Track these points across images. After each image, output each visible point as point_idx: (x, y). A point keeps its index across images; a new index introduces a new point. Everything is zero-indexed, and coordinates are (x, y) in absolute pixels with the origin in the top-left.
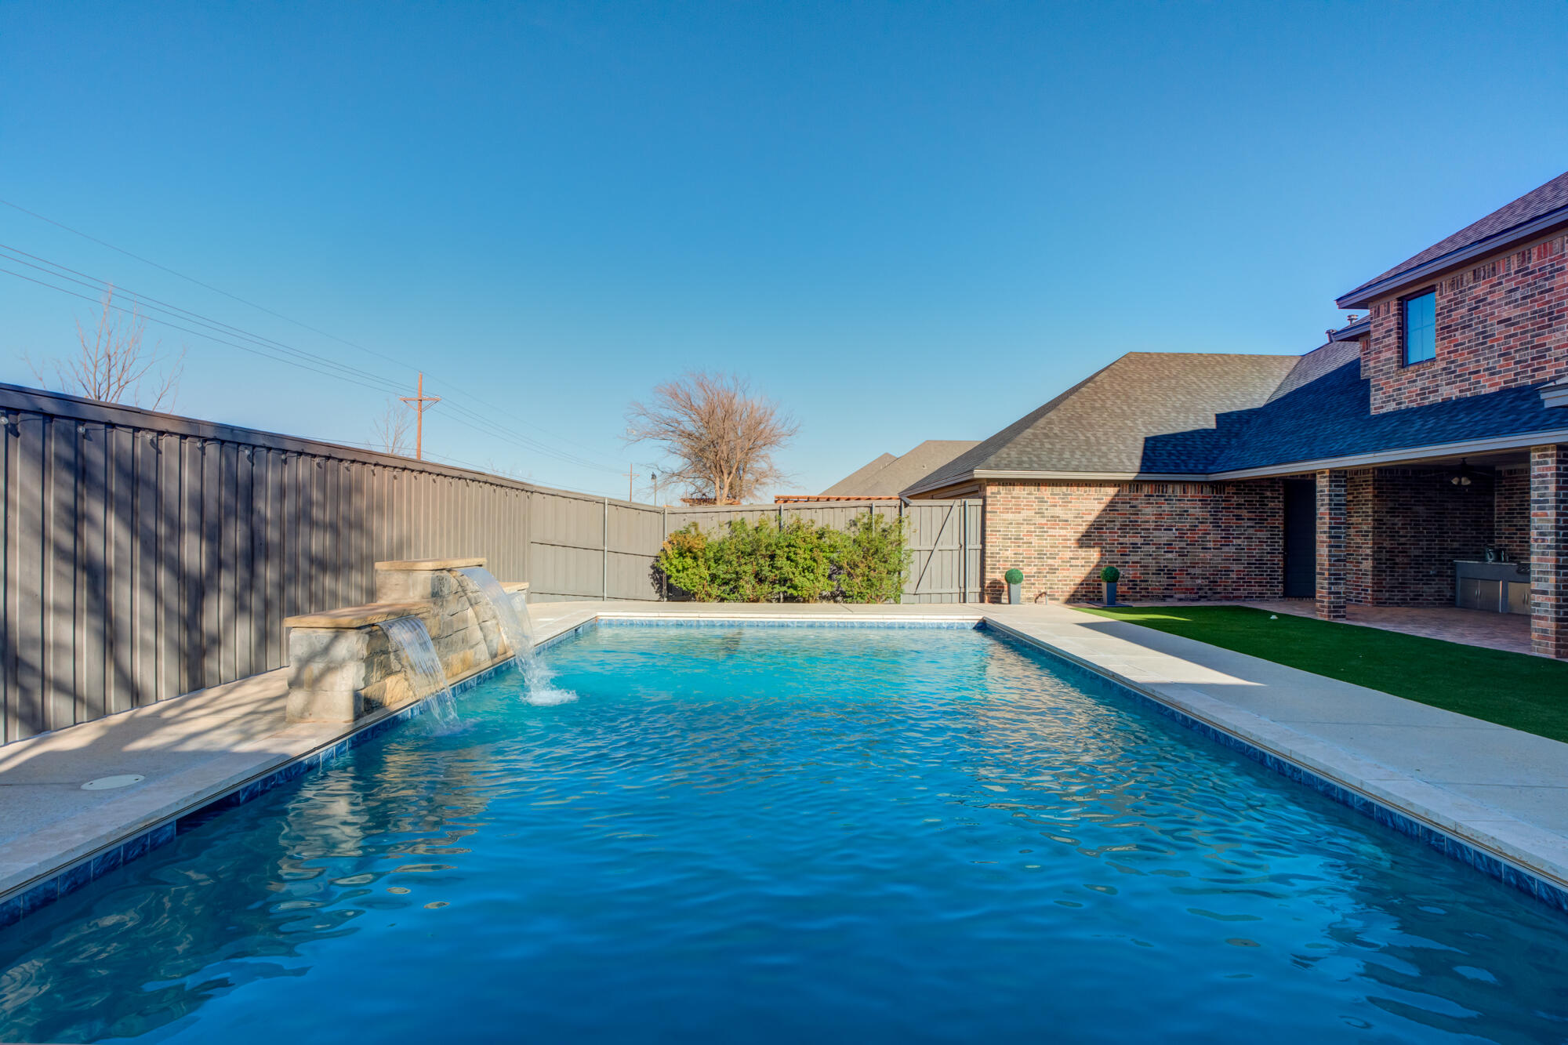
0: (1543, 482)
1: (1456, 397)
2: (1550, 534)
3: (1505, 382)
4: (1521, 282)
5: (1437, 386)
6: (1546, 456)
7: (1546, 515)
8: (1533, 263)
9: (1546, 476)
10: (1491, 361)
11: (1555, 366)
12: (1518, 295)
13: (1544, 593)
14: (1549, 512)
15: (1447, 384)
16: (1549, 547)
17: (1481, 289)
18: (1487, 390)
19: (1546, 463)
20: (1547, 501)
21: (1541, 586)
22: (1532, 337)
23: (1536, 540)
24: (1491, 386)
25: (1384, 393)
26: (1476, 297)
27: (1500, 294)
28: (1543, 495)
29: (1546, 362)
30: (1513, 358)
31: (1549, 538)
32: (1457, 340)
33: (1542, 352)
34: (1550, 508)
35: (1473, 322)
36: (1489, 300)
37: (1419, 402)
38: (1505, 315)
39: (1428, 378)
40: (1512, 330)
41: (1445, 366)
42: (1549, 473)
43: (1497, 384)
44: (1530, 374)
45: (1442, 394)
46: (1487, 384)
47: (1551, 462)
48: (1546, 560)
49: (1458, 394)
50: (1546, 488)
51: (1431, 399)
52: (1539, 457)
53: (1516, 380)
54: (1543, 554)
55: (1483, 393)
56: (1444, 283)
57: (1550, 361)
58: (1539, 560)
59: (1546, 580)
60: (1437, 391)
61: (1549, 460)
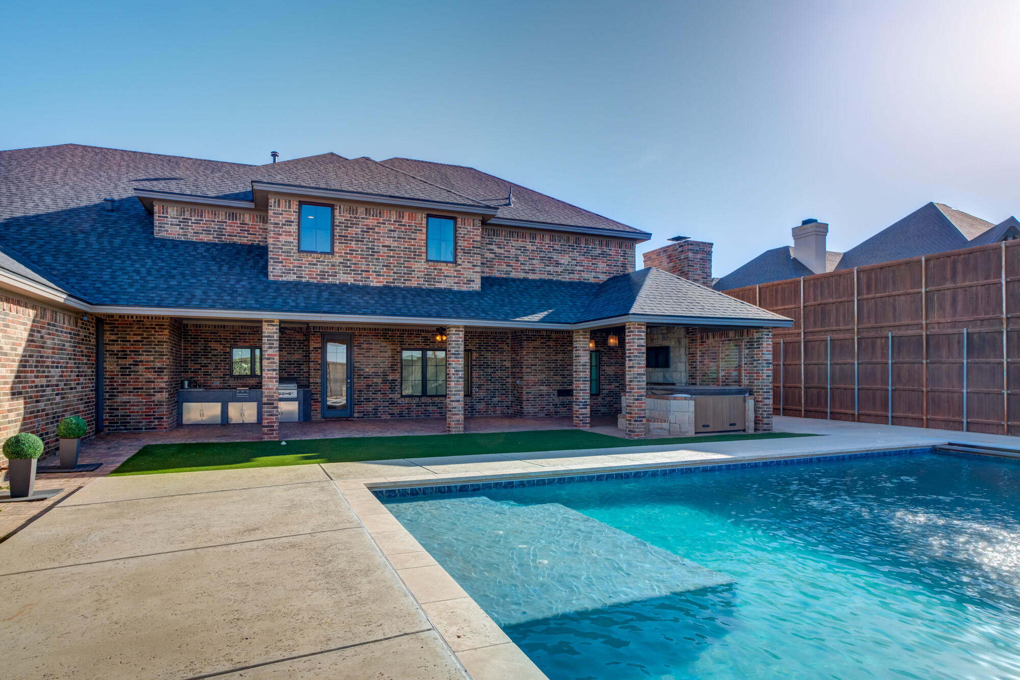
0: (457, 344)
1: (351, 283)
2: (461, 371)
3: (387, 282)
4: (397, 228)
5: (336, 272)
6: (459, 331)
7: (459, 361)
8: (405, 220)
9: (459, 341)
10: (378, 267)
11: (417, 281)
12: (396, 234)
13: (458, 401)
14: (460, 360)
15: (344, 273)
16: (461, 378)
17: (371, 221)
18: (374, 284)
19: (459, 334)
20: (459, 354)
21: (457, 398)
22: (404, 261)
23: (454, 374)
24: (377, 282)
25: (283, 266)
26: (367, 225)
27: (383, 229)
28: (457, 351)
29: (412, 277)
30: (393, 270)
31: (460, 373)
32: (353, 247)
33: (410, 271)
34: (461, 358)
35: (365, 240)
36: (377, 230)
37: (319, 280)
38: (387, 243)
39: (328, 265)
40: (392, 253)
41: (342, 261)
42: (461, 340)
43: (381, 282)
44: (402, 281)
45: (339, 279)
46: (375, 280)
47: (462, 334)
48: (459, 384)
49: (353, 282)
50: (459, 347)
51: (330, 280)
52: (455, 331)
53: (394, 283)
54: (457, 381)
55: (371, 285)
56: (342, 207)
57: (414, 277)
58: (455, 384)
59: (459, 395)
60: (336, 276)
61: (461, 333)
